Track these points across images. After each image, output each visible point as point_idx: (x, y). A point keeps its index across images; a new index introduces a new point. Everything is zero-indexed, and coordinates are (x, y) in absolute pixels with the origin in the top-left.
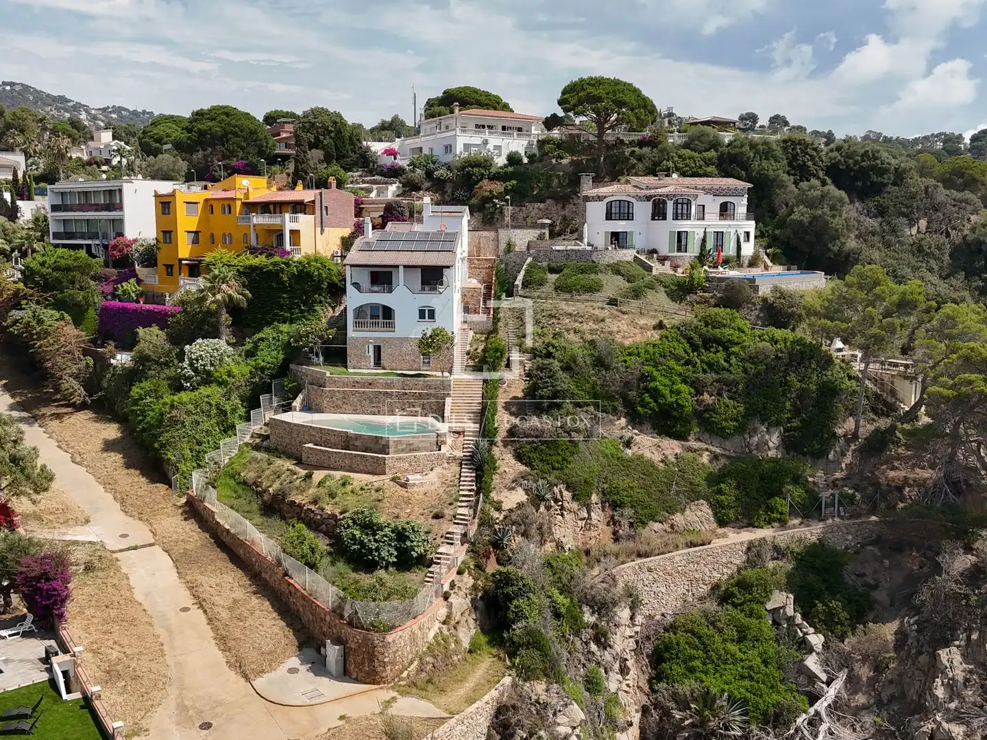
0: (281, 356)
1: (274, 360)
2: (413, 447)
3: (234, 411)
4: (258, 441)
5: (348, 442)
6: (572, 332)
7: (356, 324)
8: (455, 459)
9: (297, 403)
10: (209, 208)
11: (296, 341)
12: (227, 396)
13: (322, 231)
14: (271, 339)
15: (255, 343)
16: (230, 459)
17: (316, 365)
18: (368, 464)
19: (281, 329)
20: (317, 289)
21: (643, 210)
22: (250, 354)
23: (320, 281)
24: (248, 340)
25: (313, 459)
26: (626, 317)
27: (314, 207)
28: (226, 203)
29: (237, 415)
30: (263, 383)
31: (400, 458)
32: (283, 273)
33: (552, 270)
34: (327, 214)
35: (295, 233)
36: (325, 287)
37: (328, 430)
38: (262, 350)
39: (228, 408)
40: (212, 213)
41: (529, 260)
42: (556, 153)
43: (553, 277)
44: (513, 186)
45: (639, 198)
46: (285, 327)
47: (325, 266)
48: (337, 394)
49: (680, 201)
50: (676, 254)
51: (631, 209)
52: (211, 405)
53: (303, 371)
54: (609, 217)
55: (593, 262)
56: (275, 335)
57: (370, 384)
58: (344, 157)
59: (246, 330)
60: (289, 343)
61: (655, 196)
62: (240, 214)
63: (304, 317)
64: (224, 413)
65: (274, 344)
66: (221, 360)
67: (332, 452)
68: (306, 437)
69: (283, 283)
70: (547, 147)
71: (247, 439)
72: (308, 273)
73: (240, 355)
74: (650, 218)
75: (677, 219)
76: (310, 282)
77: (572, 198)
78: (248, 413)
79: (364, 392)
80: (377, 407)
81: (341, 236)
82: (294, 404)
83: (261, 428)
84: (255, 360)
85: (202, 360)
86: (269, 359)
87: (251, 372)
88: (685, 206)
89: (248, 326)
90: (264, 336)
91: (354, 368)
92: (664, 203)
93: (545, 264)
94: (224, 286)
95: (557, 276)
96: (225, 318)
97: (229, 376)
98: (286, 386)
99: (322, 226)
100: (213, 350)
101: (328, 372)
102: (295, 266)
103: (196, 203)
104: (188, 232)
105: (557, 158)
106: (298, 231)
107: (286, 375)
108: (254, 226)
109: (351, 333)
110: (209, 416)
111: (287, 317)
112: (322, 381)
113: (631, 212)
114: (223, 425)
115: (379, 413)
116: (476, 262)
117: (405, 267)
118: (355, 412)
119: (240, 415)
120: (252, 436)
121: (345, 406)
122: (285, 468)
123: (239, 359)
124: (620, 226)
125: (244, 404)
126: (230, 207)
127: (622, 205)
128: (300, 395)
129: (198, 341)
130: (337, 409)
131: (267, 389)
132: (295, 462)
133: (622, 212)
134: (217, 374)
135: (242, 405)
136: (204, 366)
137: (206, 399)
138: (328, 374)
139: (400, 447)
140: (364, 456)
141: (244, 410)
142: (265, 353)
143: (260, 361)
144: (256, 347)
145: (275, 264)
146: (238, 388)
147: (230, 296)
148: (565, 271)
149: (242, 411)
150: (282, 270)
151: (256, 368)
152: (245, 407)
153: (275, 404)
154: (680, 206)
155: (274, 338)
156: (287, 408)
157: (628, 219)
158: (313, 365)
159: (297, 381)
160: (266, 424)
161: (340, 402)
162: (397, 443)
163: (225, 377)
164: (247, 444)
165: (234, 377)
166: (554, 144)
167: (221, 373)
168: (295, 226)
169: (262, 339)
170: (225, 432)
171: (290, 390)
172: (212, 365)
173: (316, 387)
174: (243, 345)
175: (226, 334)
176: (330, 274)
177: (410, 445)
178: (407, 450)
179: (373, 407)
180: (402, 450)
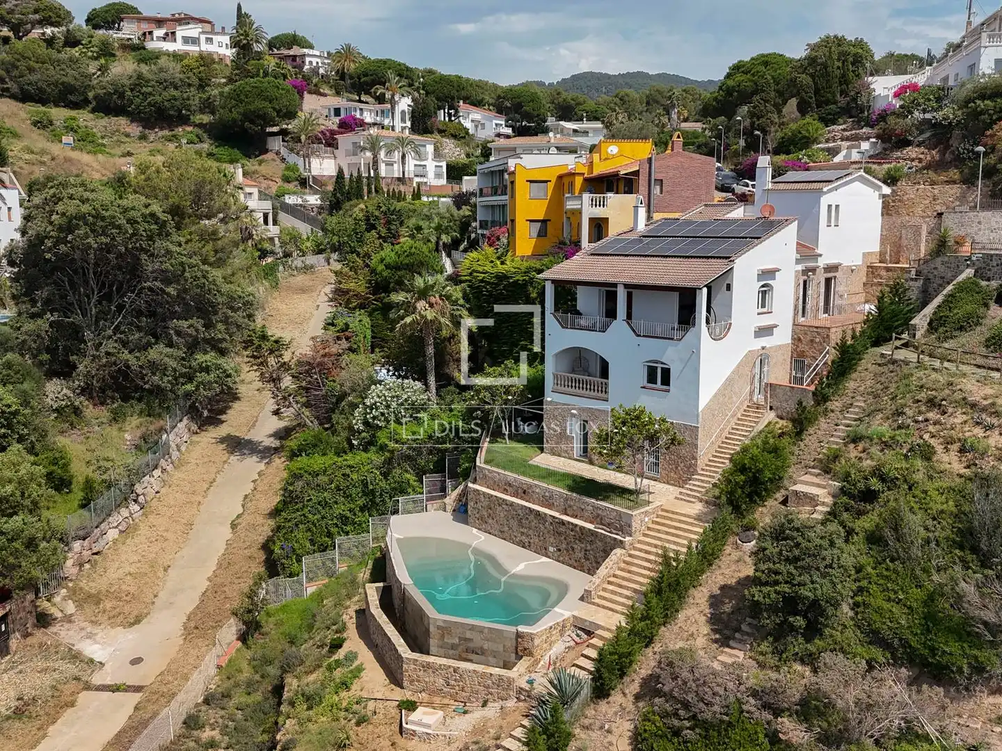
2: (471, 645)
8: (529, 694)
9: (450, 498)
10: (562, 187)
28: (571, 181)
34: (661, 192)
41: (966, 274)
48: (482, 498)
57: (525, 492)
58: (828, 102)
79: (512, 505)
80: (527, 536)
82: (446, 500)
91: (552, 453)
94: (420, 304)
100: (393, 397)
103: (546, 182)
106: (606, 220)
116: (883, 273)
118: (502, 535)
121: (490, 521)
130: (481, 523)
136: (375, 419)
139: (449, 640)
161: (485, 513)
162: (446, 629)
168: (599, 212)
177: (466, 640)
178: (461, 648)
179: (523, 533)
180: (453, 647)
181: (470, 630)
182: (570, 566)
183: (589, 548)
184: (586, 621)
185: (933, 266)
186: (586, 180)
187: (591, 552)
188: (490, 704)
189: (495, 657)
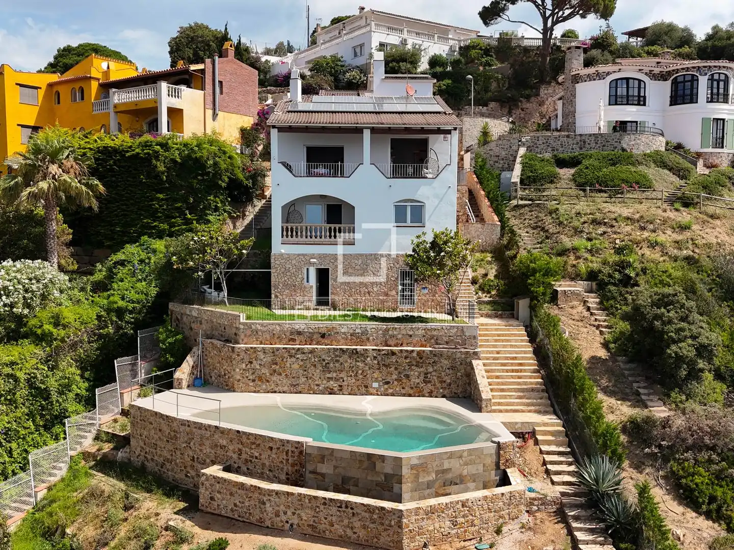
0: (154, 291)
1: (143, 297)
2: (449, 476)
3: (65, 388)
4: (107, 447)
5: (303, 466)
6: (644, 245)
7: (288, 232)
8: (543, 501)
9: (183, 373)
10: (54, 97)
11: (182, 260)
12: (51, 361)
13: (215, 116)
14: (136, 262)
15: (110, 270)
16: (50, 489)
17: (217, 304)
18: (357, 524)
19: (154, 246)
20: (212, 187)
21: (658, 92)
22: (100, 287)
23: (218, 174)
24: (99, 266)
25: (224, 504)
26: (718, 222)
27: (203, 80)
28: (77, 86)
29: (71, 395)
30: (122, 335)
31: (432, 511)
32: (157, 158)
33: (562, 163)
34: (221, 93)
35: (175, 114)
36: (223, 185)
37: (257, 436)
38: (122, 281)
39: (53, 383)
40: (59, 103)
41: (522, 151)
42: (483, 60)
43: (566, 173)
44: (448, 86)
45: (654, 76)
46: (159, 245)
47: (225, 153)
48: (261, 355)
49: (716, 77)
50: (710, 150)
51: (642, 90)
52: (16, 380)
53: (195, 314)
54: (615, 100)
55: (624, 150)
56: (143, 256)
57: (323, 336)
59: (97, 252)
60: (169, 264)
61: (677, 71)
62: (96, 99)
63: (191, 230)
64: (44, 394)
65: (142, 271)
66: (44, 297)
67: (270, 492)
68: (207, 450)
69: (158, 176)
70: (473, 53)
71: (88, 444)
72: (197, 160)
73: (82, 289)
74: (668, 103)
75: (711, 101)
76: (202, 175)
77: (521, 101)
78: (92, 390)
79: (312, 351)
80: (337, 380)
81: (240, 126)
82: (177, 375)
83: (115, 421)
84: (109, 296)
85: (8, 296)
86: (133, 295)
87: (99, 317)
88: (722, 84)
89: (100, 245)
90: (123, 257)
91: (283, 308)
92: (694, 79)
93: (548, 156)
94: (54, 169)
95: (572, 171)
96: (58, 227)
97: (56, 325)
98: (163, 342)
99: (214, 109)
100: (30, 279)
101: (242, 314)
102: (178, 149)
103: (36, 88)
104: (23, 126)
105: (485, 66)
106: (180, 111)
107: (162, 322)
108: (115, 107)
109: (279, 247)
110: (12, 402)
111: (164, 230)
112: (230, 332)
113: (642, 94)
114: (42, 416)
115: (341, 390)
117: (374, 131)
118: (295, 389)
119: (77, 395)
120: (97, 438)
121: (275, 378)
122: (161, 523)
123: (81, 295)
124: (628, 113)
125: (87, 374)
126: (82, 91)
127: (631, 85)
128: (188, 358)
129: (5, 263)
130: (259, 383)
131: (127, 347)
132: (182, 505)
133: (631, 93)
134: (33, 322)
135: (82, 376)
136: (12, 306)
137: (8, 370)
138: (243, 319)
139: (425, 478)
140: (347, 504)
141: (86, 384)
142: (126, 284)
143: (116, 298)
144: (111, 276)
145: (147, 145)
146: (74, 346)
147: (66, 187)
148: (586, 162)
149: (81, 387)
150: (156, 155)
151: (109, 311)
152: (88, 380)
153: (142, 376)
154: (715, 83)
155: (142, 261)
156: (165, 383)
157: (639, 104)
158: (210, 303)
159: (183, 333)
160: (124, 413)
161: (266, 371)
162: (420, 467)
163: (48, 327)
164: (86, 455)
165: (65, 327)
166: (481, 49)
167: (41, 319)
168: (176, 103)
169: (122, 263)
170: (47, 428)
171: (171, 349)
172: (27, 305)
173: (218, 343)
174: (92, 274)
175: (60, 254)
176: (232, 164)
177: (444, 471)
178: (437, 485)
179: (330, 379)
180: (429, 485)
181: (449, 458)
182: (404, 395)
183: (431, 370)
184: (516, 423)
185: (489, 148)
186: (101, 85)
187: (434, 373)
188: (505, 529)
189: (474, 481)
